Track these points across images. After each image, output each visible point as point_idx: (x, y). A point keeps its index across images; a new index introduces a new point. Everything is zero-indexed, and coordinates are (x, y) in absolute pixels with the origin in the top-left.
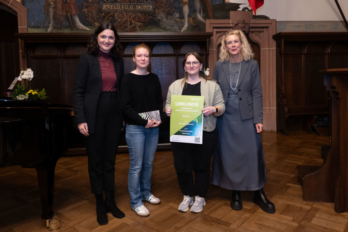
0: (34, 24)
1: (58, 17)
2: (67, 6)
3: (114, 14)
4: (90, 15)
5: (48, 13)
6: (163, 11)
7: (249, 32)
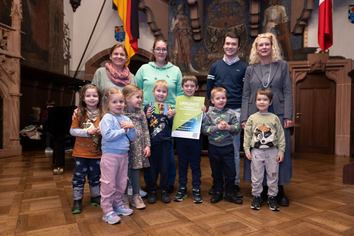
4: (199, 62)
7: (326, 71)
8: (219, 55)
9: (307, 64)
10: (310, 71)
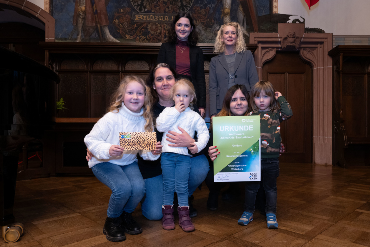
0: (61, 36)
1: (87, 29)
2: (97, 17)
3: (147, 26)
4: (121, 26)
5: (77, 24)
6: (201, 23)
7: (300, 48)
8: (152, 17)
9: (278, 38)
10: (281, 47)
